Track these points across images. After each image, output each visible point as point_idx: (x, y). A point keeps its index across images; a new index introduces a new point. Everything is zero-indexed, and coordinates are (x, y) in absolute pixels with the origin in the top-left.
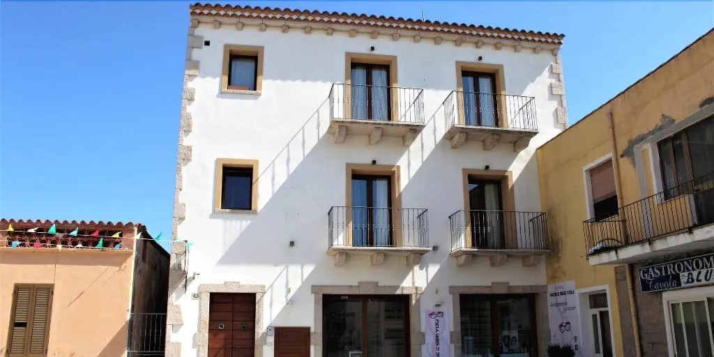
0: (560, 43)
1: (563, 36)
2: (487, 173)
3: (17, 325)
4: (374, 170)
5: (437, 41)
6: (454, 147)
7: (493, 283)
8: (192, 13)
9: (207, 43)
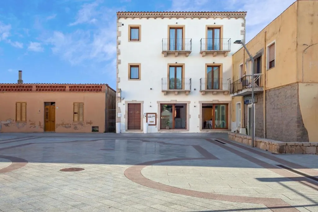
0: (245, 15)
1: (247, 12)
2: (214, 64)
3: (75, 113)
4: (177, 65)
5: (200, 18)
6: (203, 56)
7: (213, 100)
8: (118, 15)
9: (123, 25)
